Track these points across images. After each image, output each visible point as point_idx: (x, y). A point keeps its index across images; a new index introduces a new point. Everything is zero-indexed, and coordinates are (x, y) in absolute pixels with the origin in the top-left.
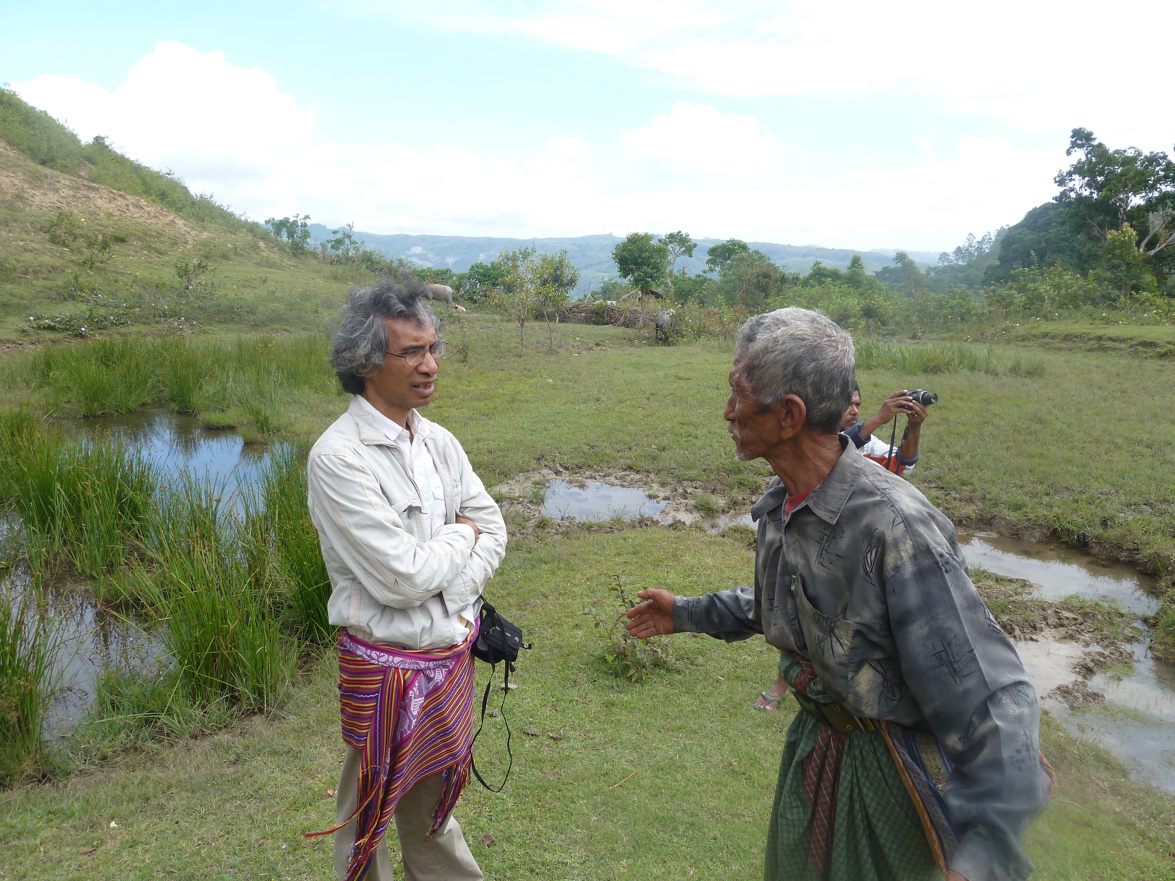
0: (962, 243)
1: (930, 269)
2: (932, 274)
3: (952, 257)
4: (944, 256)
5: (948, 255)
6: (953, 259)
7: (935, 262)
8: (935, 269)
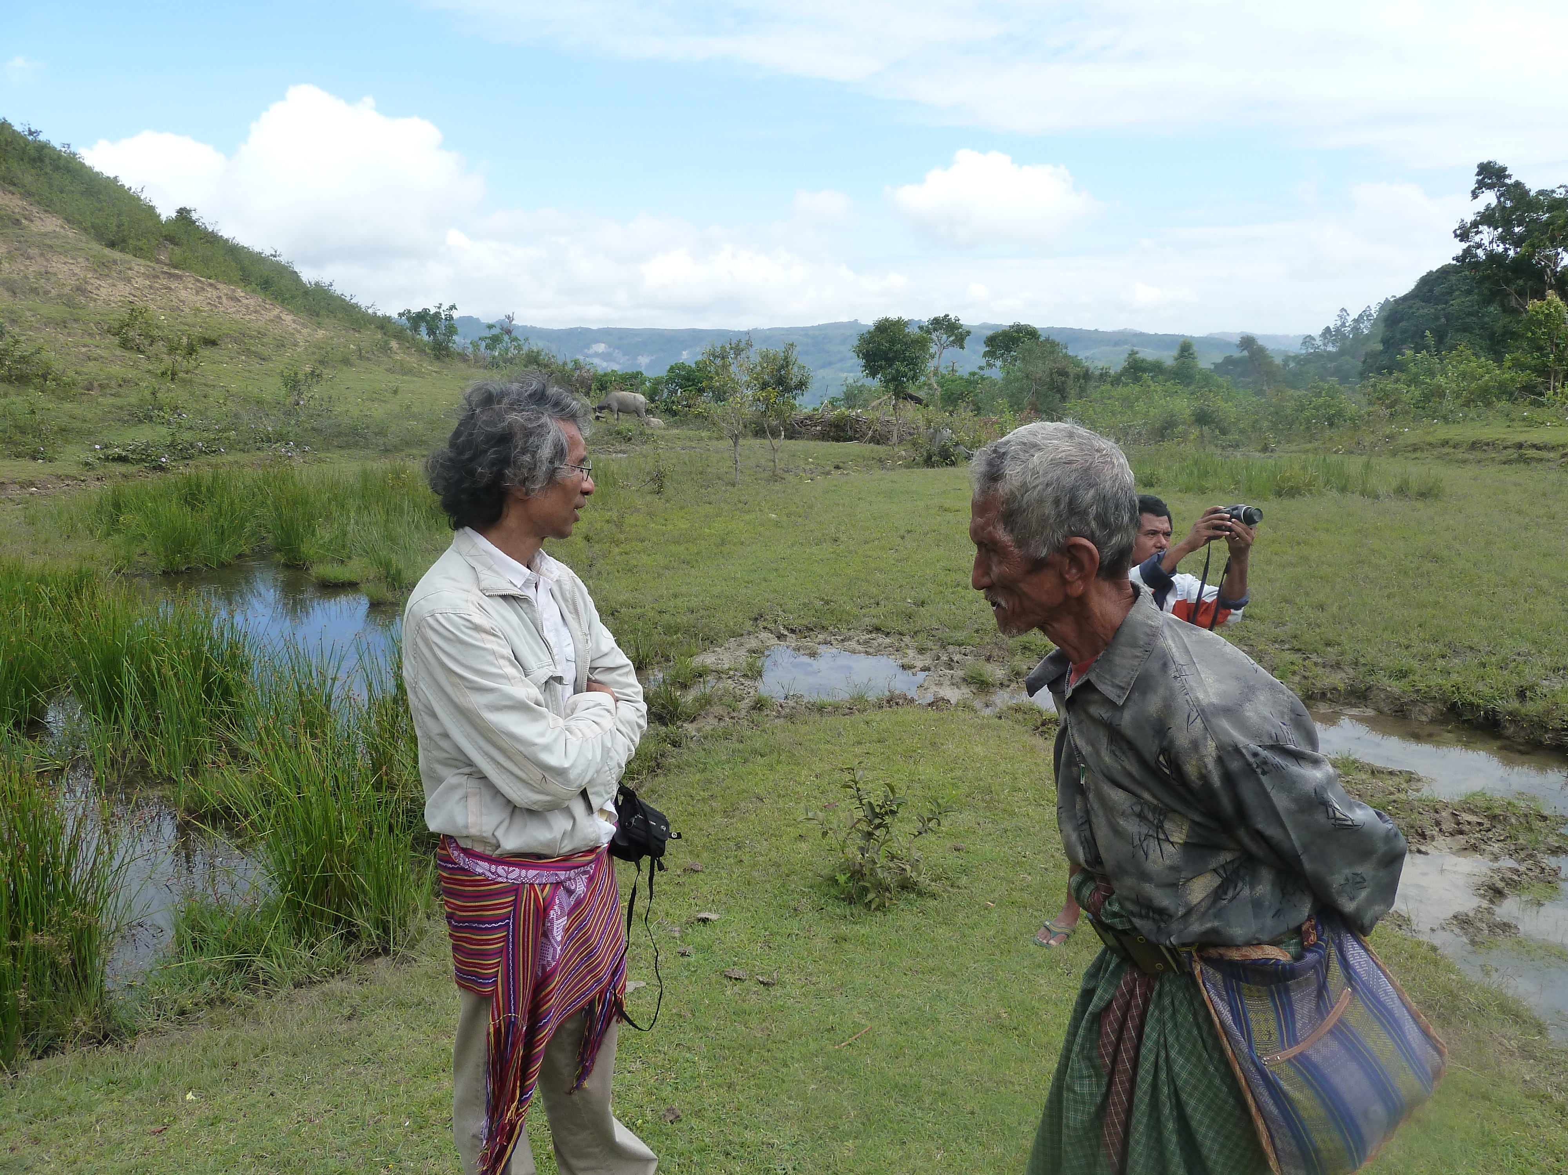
0: (1332, 322)
1: (1287, 359)
2: (1292, 365)
3: (1319, 342)
4: (1308, 340)
5: (1314, 339)
6: (1320, 343)
7: (1296, 349)
8: (1295, 358)
